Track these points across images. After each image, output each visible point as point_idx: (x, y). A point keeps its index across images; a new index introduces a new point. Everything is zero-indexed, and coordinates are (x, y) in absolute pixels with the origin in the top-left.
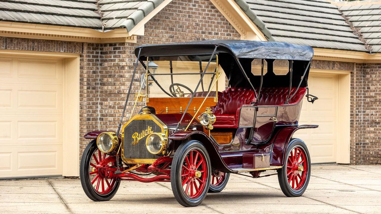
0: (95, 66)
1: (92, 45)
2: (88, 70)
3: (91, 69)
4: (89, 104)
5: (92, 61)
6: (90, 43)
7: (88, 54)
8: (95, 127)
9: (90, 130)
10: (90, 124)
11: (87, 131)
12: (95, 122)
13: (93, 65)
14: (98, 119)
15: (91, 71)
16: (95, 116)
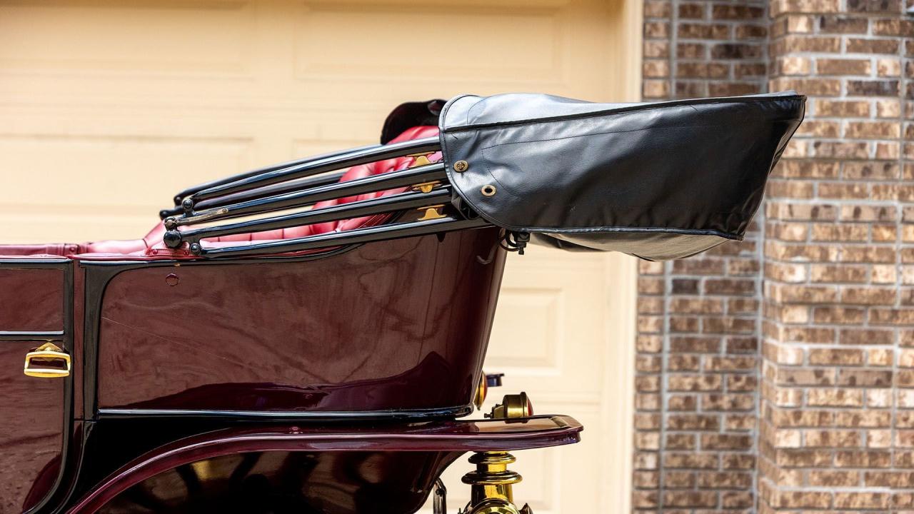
0: (734, 18)
2: (686, 41)
3: (710, 36)
8: (731, 324)
9: (690, 342)
10: (693, 312)
11: (667, 347)
12: (730, 302)
13: (726, 17)
14: (752, 284)
15: (710, 44)
16: (733, 269)
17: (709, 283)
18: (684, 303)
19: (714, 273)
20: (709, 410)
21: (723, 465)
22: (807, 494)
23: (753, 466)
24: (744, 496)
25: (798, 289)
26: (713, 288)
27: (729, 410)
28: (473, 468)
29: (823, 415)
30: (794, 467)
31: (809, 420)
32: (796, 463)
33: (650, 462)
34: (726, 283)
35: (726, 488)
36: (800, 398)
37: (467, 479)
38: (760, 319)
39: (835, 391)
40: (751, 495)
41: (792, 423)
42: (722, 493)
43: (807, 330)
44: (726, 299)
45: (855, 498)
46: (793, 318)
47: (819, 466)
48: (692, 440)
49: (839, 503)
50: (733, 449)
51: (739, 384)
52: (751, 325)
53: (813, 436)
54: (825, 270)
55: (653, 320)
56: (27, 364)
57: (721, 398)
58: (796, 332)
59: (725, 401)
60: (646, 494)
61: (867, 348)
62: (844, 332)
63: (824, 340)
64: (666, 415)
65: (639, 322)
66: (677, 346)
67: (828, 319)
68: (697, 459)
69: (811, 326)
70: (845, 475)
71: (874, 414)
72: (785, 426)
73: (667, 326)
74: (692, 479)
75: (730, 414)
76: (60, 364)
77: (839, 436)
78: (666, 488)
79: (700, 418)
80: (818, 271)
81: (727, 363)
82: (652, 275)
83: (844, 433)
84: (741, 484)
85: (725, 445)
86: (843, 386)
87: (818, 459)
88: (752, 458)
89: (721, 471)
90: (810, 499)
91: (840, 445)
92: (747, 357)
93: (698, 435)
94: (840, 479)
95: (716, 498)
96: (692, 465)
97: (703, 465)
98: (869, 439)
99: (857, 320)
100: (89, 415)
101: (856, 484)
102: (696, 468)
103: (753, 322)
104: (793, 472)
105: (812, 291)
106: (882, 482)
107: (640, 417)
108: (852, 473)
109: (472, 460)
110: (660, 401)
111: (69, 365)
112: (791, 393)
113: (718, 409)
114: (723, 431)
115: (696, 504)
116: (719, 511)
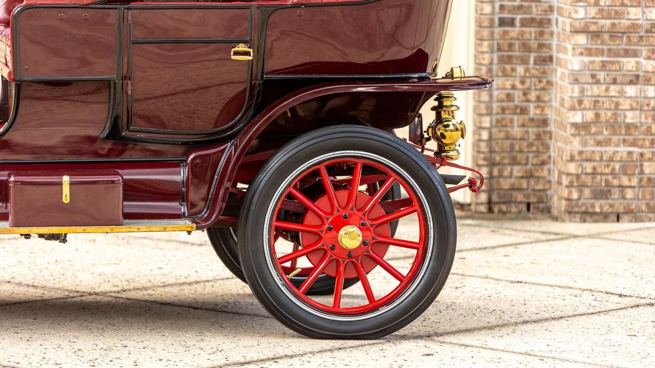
8: (536, 46)
9: (510, 57)
10: (512, 39)
11: (495, 61)
12: (535, 32)
14: (549, 21)
16: (538, 11)
17: (522, 20)
18: (506, 33)
19: (525, 13)
20: (522, 101)
21: (532, 137)
22: (586, 151)
23: (550, 138)
24: (545, 157)
25: (580, 23)
26: (524, 23)
27: (535, 101)
28: (436, 103)
29: (596, 102)
30: (579, 135)
31: (588, 106)
32: (579, 132)
33: (485, 135)
34: (533, 20)
35: (533, 152)
36: (582, 91)
37: (433, 109)
38: (555, 42)
39: (604, 87)
40: (550, 157)
41: (577, 107)
42: (531, 156)
43: (586, 49)
44: (533, 30)
45: (616, 154)
46: (577, 41)
47: (594, 134)
48: (512, 121)
49: (607, 157)
50: (538, 126)
51: (542, 85)
52: (549, 47)
53: (590, 115)
54: (597, 11)
55: (486, 44)
56: (232, 53)
57: (530, 94)
58: (580, 50)
59: (533, 96)
60: (482, 156)
61: (624, 60)
62: (609, 50)
63: (597, 55)
64: (495, 105)
65: (477, 45)
66: (502, 60)
67: (599, 42)
68: (515, 134)
69: (590, 46)
70: (610, 140)
71: (628, 101)
72: (572, 108)
73: (496, 47)
74: (512, 147)
75: (536, 104)
76: (247, 54)
77: (606, 115)
78: (495, 152)
79: (516, 107)
80: (593, 11)
81: (533, 71)
82: (485, 14)
83: (609, 113)
84: (543, 149)
85: (533, 124)
86: (609, 84)
87: (593, 130)
88: (550, 133)
89: (531, 140)
90: (589, 155)
91: (607, 121)
92: (546, 67)
93: (515, 117)
94: (607, 142)
95: (527, 158)
96: (512, 137)
97: (519, 137)
98: (625, 117)
99: (617, 42)
100: (259, 78)
101: (617, 145)
102: (514, 139)
103: (550, 44)
104: (578, 138)
105: (589, 25)
106: (634, 144)
107: (479, 106)
108: (615, 138)
109: (435, 100)
110: (491, 96)
111: (252, 54)
112: (576, 88)
113: (528, 101)
114: (531, 115)
115: (514, 162)
116: (529, 167)
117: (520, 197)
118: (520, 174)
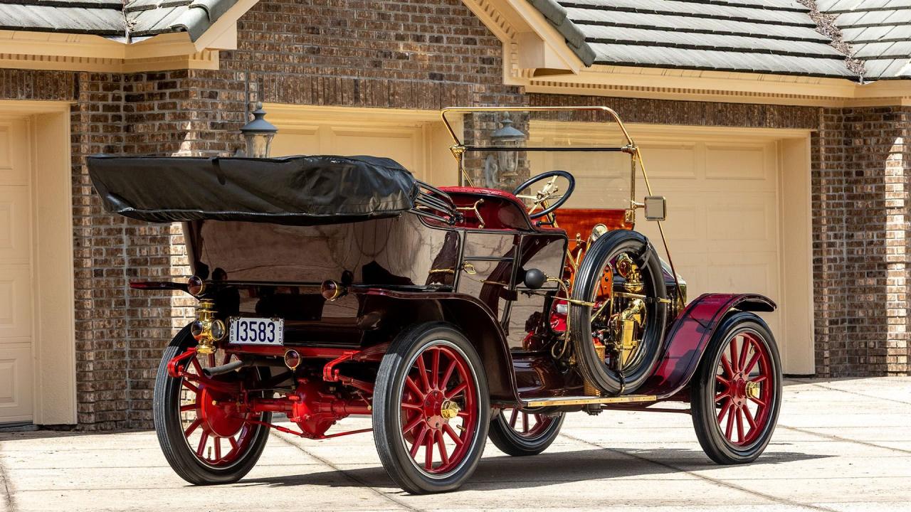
0: (110, 132)
1: (104, 77)
2: (94, 144)
3: (102, 142)
4: (99, 233)
5: (102, 119)
6: (97, 75)
7: (92, 102)
8: (116, 292)
9: (102, 302)
10: (102, 287)
12: (114, 281)
13: (107, 132)
14: (120, 271)
15: (102, 146)
17: (107, 271)
18: (98, 282)
19: (108, 266)
20: (110, 338)
21: (115, 367)
24: (124, 383)
27: (117, 338)
33: (91, 367)
34: (113, 271)
35: (117, 379)
44: (113, 279)
48: (104, 354)
50: (119, 358)
51: (120, 324)
57: (114, 332)
59: (115, 334)
64: (95, 342)
65: (78, 294)
68: (106, 364)
73: (93, 294)
74: (105, 374)
78: (96, 380)
79: (107, 342)
81: (115, 313)
85: (116, 356)
89: (115, 370)
95: (114, 384)
96: (105, 367)
97: (108, 367)
102: (106, 369)
113: (113, 337)
114: (115, 349)
115: (107, 388)
116: (115, 392)
117: (112, 417)
118: (110, 398)
